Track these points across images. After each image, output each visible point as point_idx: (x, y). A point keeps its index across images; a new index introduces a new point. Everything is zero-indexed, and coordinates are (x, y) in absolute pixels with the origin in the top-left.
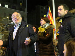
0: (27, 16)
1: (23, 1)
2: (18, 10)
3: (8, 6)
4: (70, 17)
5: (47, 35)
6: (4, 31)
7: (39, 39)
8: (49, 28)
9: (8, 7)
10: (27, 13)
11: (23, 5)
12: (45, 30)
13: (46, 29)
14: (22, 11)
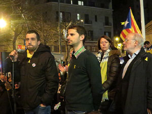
3: (83, 2)
9: (83, 5)
10: (113, 10)
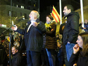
1: (36, 3)
4: (73, 14)
11: (36, 6)
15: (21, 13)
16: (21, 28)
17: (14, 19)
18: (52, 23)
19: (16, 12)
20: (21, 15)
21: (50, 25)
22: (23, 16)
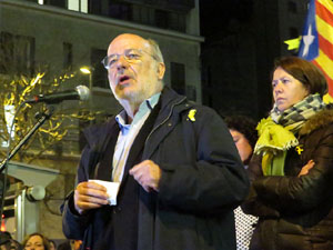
0: (204, 59)
2: (148, 24)
5: (305, 170)
6: (65, 155)
7: (255, 195)
8: (321, 127)
9: (84, 9)
10: (202, 39)
12: (296, 136)
13: (302, 132)
14: (172, 29)
15: (68, 46)
16: (72, 154)
17: (20, 89)
18: (308, 114)
19: (33, 41)
20: (70, 62)
21: (296, 133)
22: (85, 70)
